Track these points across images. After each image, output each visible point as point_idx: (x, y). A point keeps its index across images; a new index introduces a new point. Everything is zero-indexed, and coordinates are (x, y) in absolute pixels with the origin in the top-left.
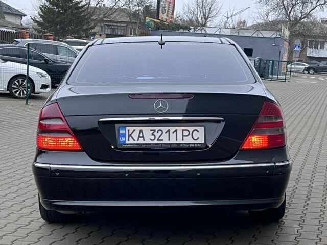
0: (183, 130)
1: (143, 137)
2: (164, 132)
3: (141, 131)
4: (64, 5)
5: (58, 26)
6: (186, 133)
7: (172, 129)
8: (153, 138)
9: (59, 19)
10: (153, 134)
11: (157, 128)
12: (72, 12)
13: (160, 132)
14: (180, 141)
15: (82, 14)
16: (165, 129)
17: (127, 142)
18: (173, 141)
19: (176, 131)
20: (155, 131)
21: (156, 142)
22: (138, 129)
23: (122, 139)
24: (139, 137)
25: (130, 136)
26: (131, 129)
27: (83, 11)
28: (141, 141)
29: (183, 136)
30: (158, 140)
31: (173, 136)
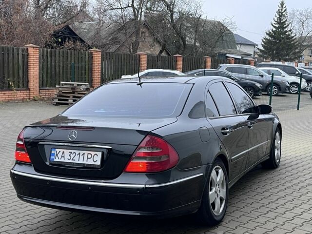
0: (88, 154)
1: (64, 157)
2: (77, 154)
3: (63, 152)
4: (279, 37)
5: (275, 52)
6: (90, 156)
7: (82, 152)
8: (69, 158)
9: (275, 47)
10: (70, 156)
11: (73, 151)
12: (284, 41)
13: (74, 154)
14: (85, 162)
15: (292, 42)
16: (77, 152)
17: (55, 160)
18: (81, 162)
19: (84, 154)
20: (71, 153)
21: (71, 161)
22: (62, 151)
23: (52, 157)
24: (62, 157)
25: (57, 155)
26: (58, 150)
27: (293, 40)
28: (62, 160)
29: (88, 158)
30: (72, 160)
31: (81, 157)
